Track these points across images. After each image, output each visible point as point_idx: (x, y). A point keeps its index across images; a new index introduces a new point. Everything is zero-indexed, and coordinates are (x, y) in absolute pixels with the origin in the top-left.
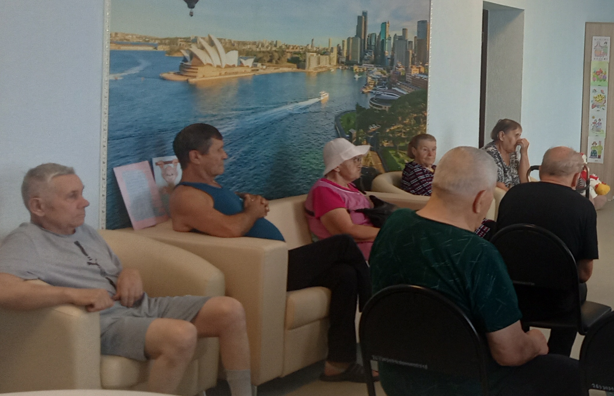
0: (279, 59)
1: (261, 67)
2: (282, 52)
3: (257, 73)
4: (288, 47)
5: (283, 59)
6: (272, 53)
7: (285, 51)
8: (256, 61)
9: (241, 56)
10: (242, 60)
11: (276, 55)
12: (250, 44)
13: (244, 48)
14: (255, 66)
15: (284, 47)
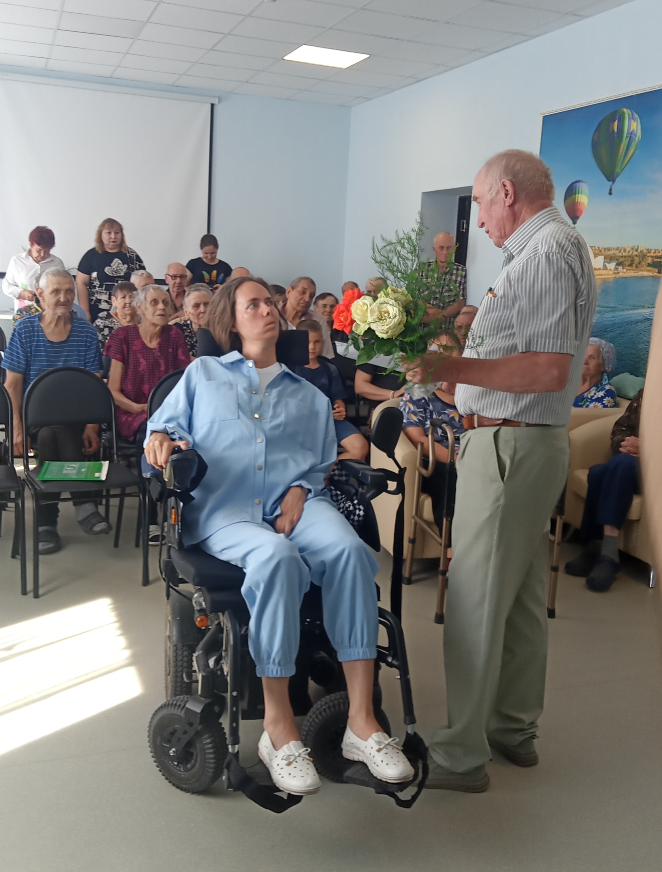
0: (639, 263)
1: (622, 270)
2: (643, 256)
3: (617, 276)
4: (649, 251)
5: (643, 263)
6: (633, 258)
7: (646, 255)
8: (618, 264)
9: (606, 261)
10: (606, 264)
11: (637, 260)
12: (614, 250)
13: (609, 253)
14: (616, 269)
15: (645, 251)
